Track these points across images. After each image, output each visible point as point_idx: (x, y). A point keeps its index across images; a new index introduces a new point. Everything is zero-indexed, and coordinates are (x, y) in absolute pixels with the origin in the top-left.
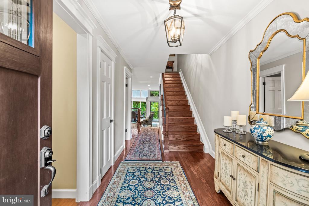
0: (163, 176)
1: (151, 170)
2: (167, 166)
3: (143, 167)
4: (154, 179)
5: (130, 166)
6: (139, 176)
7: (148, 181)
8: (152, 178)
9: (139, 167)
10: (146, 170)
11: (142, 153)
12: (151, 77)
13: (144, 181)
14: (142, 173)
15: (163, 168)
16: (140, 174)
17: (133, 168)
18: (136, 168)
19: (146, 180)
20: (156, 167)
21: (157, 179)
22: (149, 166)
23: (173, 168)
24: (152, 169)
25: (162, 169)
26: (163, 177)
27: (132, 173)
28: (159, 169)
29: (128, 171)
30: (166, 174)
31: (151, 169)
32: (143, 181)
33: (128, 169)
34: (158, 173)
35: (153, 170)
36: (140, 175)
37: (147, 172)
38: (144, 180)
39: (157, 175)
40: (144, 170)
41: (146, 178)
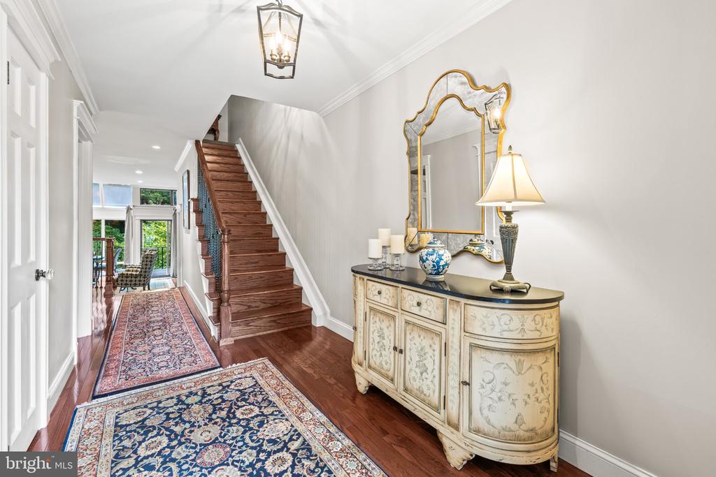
0: (238, 401)
1: (197, 398)
2: (239, 376)
3: (167, 397)
4: (214, 416)
5: (120, 410)
6: (166, 424)
7: (199, 426)
8: (207, 415)
9: (155, 400)
10: (180, 401)
11: (151, 362)
12: (157, 147)
13: (188, 430)
14: (173, 413)
15: (232, 382)
16: (163, 417)
17: (134, 408)
18: (146, 407)
19: (193, 426)
20: (209, 387)
21: (224, 414)
22: (189, 390)
23: (256, 375)
24: (199, 393)
25: (229, 386)
26: (239, 404)
27: (135, 423)
28: (221, 388)
29: (116, 423)
30: (244, 394)
31: (196, 394)
32: (183, 432)
33: (117, 418)
34: (221, 397)
35: (204, 394)
36: (168, 419)
37: (188, 405)
38: (185, 429)
39: (219, 404)
40: (176, 405)
41: (189, 422)
